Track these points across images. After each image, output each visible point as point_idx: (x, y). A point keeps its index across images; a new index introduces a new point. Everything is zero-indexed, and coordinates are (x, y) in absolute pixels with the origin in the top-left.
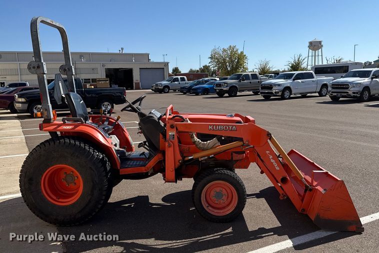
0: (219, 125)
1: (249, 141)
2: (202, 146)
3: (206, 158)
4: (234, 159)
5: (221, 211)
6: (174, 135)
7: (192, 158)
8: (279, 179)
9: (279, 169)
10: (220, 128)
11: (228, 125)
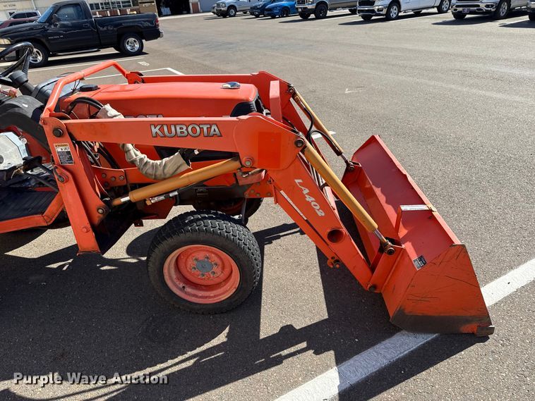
0: (176, 124)
1: (252, 160)
2: (150, 171)
3: (162, 198)
4: (241, 183)
5: (212, 294)
6: (68, 153)
7: (129, 201)
8: (325, 234)
9: (323, 214)
10: (179, 130)
11: (199, 123)
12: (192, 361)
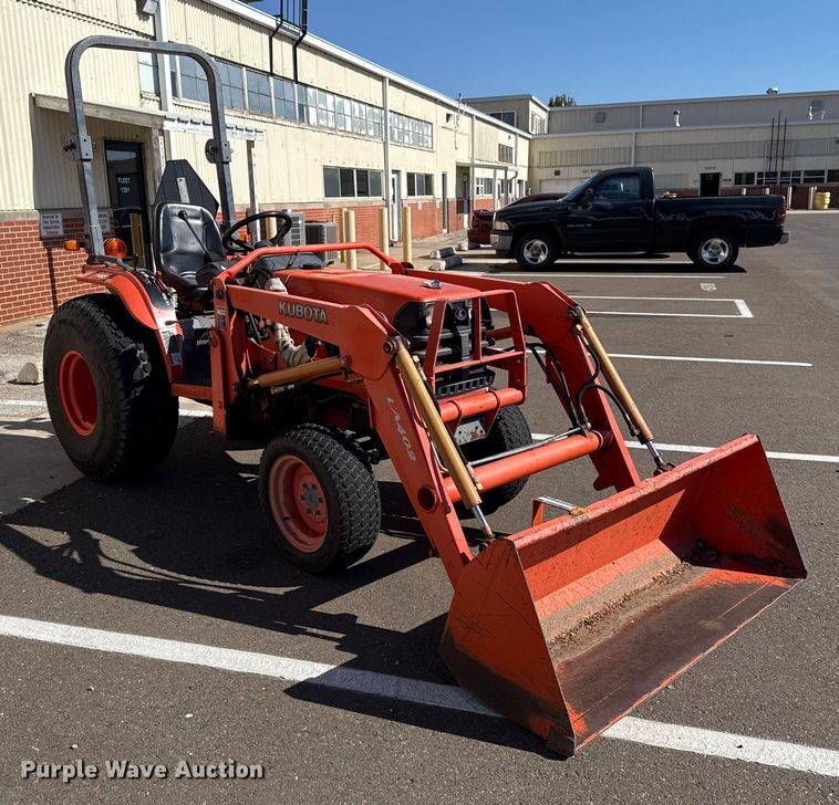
3: (283, 389)
6: (224, 317)
7: (258, 386)
9: (414, 459)
10: (297, 309)
12: (232, 592)
